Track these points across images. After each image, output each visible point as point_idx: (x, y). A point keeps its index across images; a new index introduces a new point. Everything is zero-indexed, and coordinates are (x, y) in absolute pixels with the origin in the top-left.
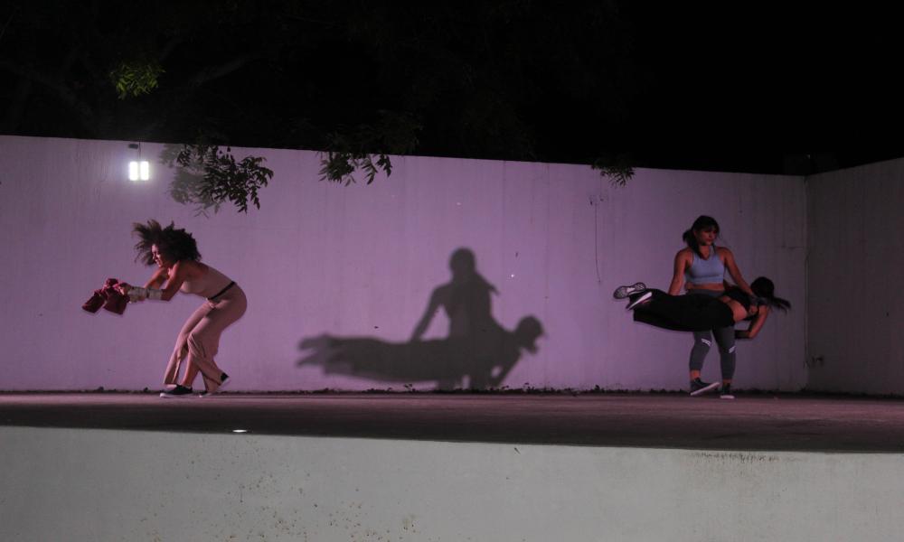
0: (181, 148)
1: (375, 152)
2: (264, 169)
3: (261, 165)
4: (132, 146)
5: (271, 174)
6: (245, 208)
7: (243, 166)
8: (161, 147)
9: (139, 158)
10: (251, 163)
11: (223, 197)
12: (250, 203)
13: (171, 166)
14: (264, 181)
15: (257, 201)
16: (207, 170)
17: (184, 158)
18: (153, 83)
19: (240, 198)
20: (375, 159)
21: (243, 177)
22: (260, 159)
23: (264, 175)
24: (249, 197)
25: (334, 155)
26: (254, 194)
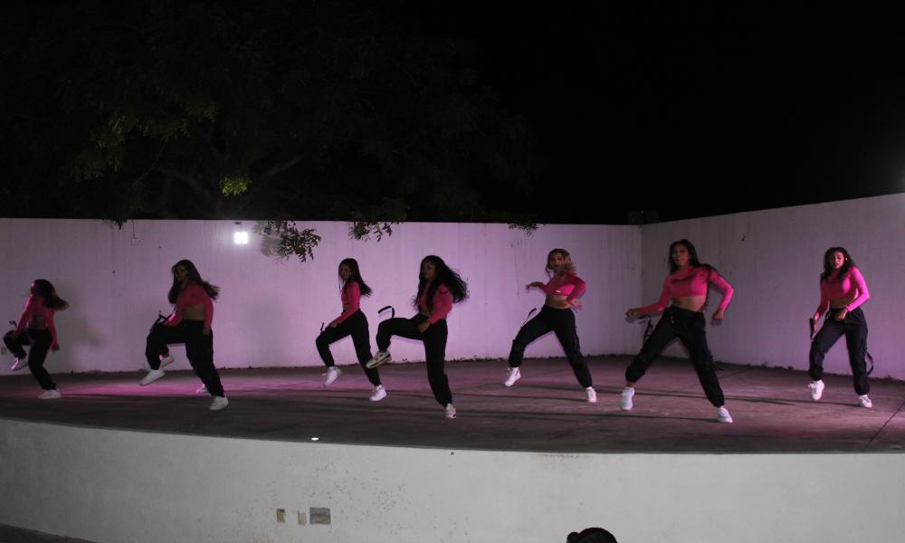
0: (266, 223)
1: (381, 221)
2: (316, 237)
3: (314, 233)
4: (237, 223)
5: (319, 239)
6: (305, 260)
7: (303, 234)
8: (254, 223)
9: (240, 230)
10: (308, 233)
11: (291, 253)
12: (308, 256)
13: (260, 234)
14: (316, 243)
15: (311, 255)
16: (282, 237)
17: (268, 230)
18: (245, 189)
19: (301, 252)
20: (381, 225)
21: (303, 240)
22: (313, 230)
23: (316, 239)
24: (307, 253)
25: (357, 223)
26: (310, 251)
